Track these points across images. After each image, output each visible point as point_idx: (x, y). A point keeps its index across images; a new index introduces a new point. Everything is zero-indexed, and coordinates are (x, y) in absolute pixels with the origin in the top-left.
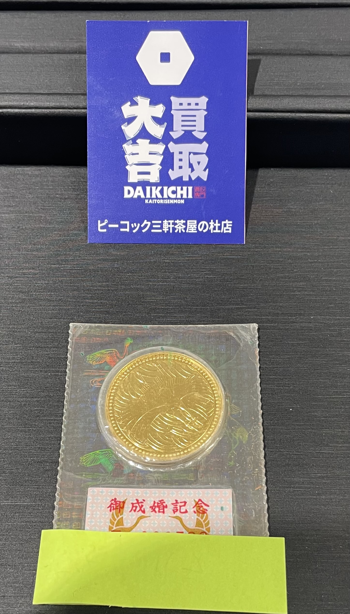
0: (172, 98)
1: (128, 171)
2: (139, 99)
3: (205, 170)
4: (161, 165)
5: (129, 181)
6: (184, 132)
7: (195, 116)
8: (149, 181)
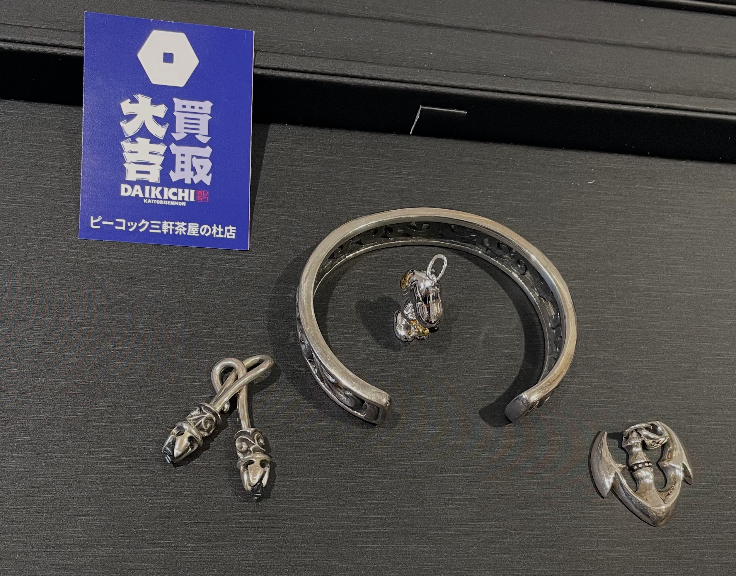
0: (175, 100)
1: (125, 168)
2: (140, 97)
3: (208, 175)
4: (161, 165)
5: (126, 179)
6: (187, 135)
7: (198, 119)
8: (148, 181)
